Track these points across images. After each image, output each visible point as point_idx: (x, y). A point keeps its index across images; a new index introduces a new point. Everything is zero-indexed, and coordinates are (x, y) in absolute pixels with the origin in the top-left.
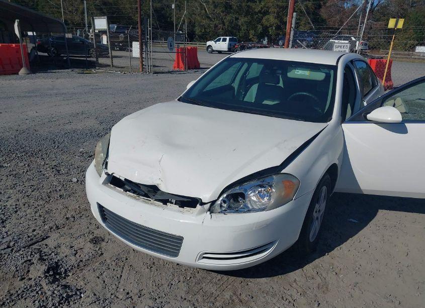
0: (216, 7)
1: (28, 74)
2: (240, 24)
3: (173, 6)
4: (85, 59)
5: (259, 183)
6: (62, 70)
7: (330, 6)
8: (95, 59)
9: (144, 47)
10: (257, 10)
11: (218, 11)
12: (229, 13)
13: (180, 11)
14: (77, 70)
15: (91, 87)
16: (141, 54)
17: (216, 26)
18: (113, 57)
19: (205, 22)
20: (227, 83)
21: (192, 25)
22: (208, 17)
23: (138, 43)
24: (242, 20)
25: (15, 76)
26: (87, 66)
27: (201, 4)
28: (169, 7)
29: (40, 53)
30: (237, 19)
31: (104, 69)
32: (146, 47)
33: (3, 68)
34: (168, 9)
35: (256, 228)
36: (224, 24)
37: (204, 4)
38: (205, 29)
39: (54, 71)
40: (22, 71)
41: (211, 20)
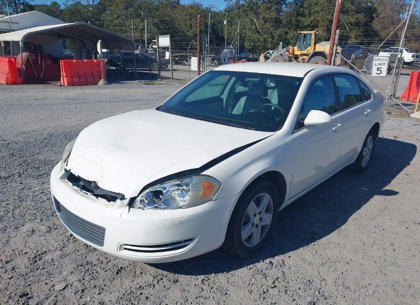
0: (266, 22)
1: (106, 84)
2: (289, 38)
3: (225, 22)
4: (149, 72)
5: (178, 182)
6: (131, 82)
7: (384, 18)
8: (157, 72)
9: (201, 62)
10: (306, 24)
11: (268, 25)
12: (278, 27)
13: (231, 26)
14: (143, 81)
15: (159, 95)
16: (199, 68)
17: (265, 40)
18: (173, 70)
19: (255, 36)
20: (216, 95)
21: (242, 39)
22: (259, 32)
23: (197, 58)
24: (292, 34)
25: (96, 86)
26: (151, 78)
27: (251, 20)
28: (221, 22)
29: (111, 68)
30: (286, 33)
31: (166, 80)
32: (203, 61)
33: (87, 79)
34: (220, 25)
35: (169, 223)
36: (273, 38)
37: (255, 20)
38: (255, 42)
39: (125, 82)
40: (101, 82)
41: (261, 35)
